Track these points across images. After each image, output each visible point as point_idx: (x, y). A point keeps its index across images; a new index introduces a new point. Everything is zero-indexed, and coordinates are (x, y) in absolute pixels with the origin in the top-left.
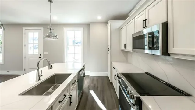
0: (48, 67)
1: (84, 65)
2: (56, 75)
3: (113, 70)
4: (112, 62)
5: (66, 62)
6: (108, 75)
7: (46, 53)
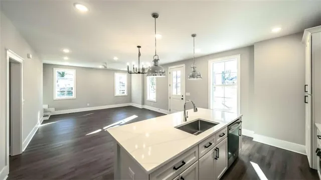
0: (193, 110)
1: (241, 118)
2: (200, 121)
3: (317, 140)
4: (317, 125)
5: (211, 108)
6: (306, 153)
7: (188, 94)
